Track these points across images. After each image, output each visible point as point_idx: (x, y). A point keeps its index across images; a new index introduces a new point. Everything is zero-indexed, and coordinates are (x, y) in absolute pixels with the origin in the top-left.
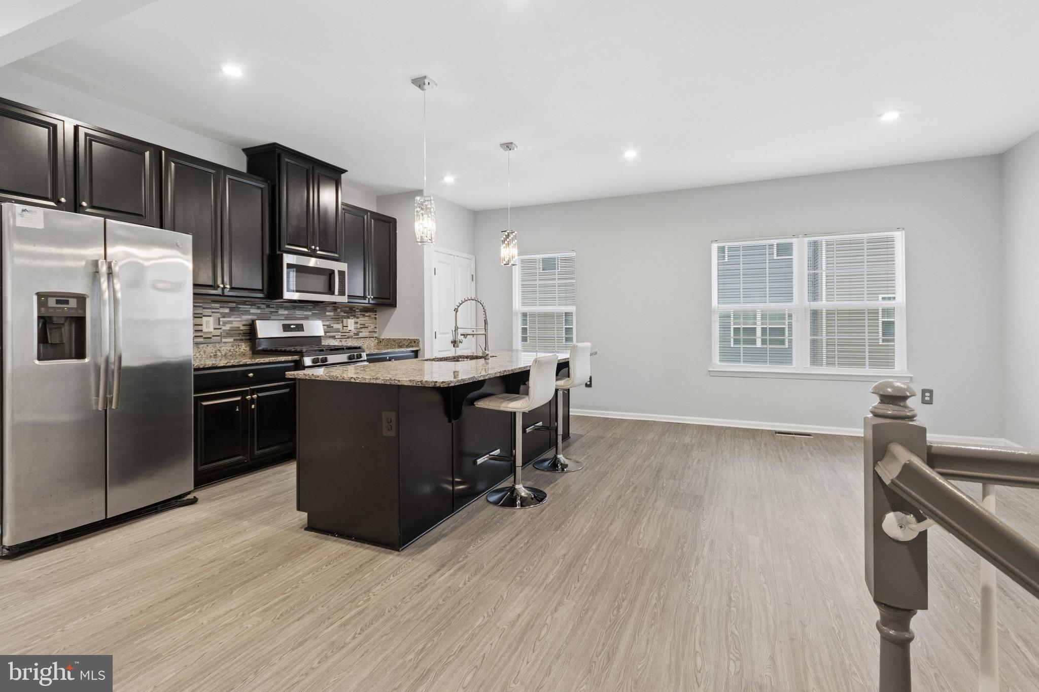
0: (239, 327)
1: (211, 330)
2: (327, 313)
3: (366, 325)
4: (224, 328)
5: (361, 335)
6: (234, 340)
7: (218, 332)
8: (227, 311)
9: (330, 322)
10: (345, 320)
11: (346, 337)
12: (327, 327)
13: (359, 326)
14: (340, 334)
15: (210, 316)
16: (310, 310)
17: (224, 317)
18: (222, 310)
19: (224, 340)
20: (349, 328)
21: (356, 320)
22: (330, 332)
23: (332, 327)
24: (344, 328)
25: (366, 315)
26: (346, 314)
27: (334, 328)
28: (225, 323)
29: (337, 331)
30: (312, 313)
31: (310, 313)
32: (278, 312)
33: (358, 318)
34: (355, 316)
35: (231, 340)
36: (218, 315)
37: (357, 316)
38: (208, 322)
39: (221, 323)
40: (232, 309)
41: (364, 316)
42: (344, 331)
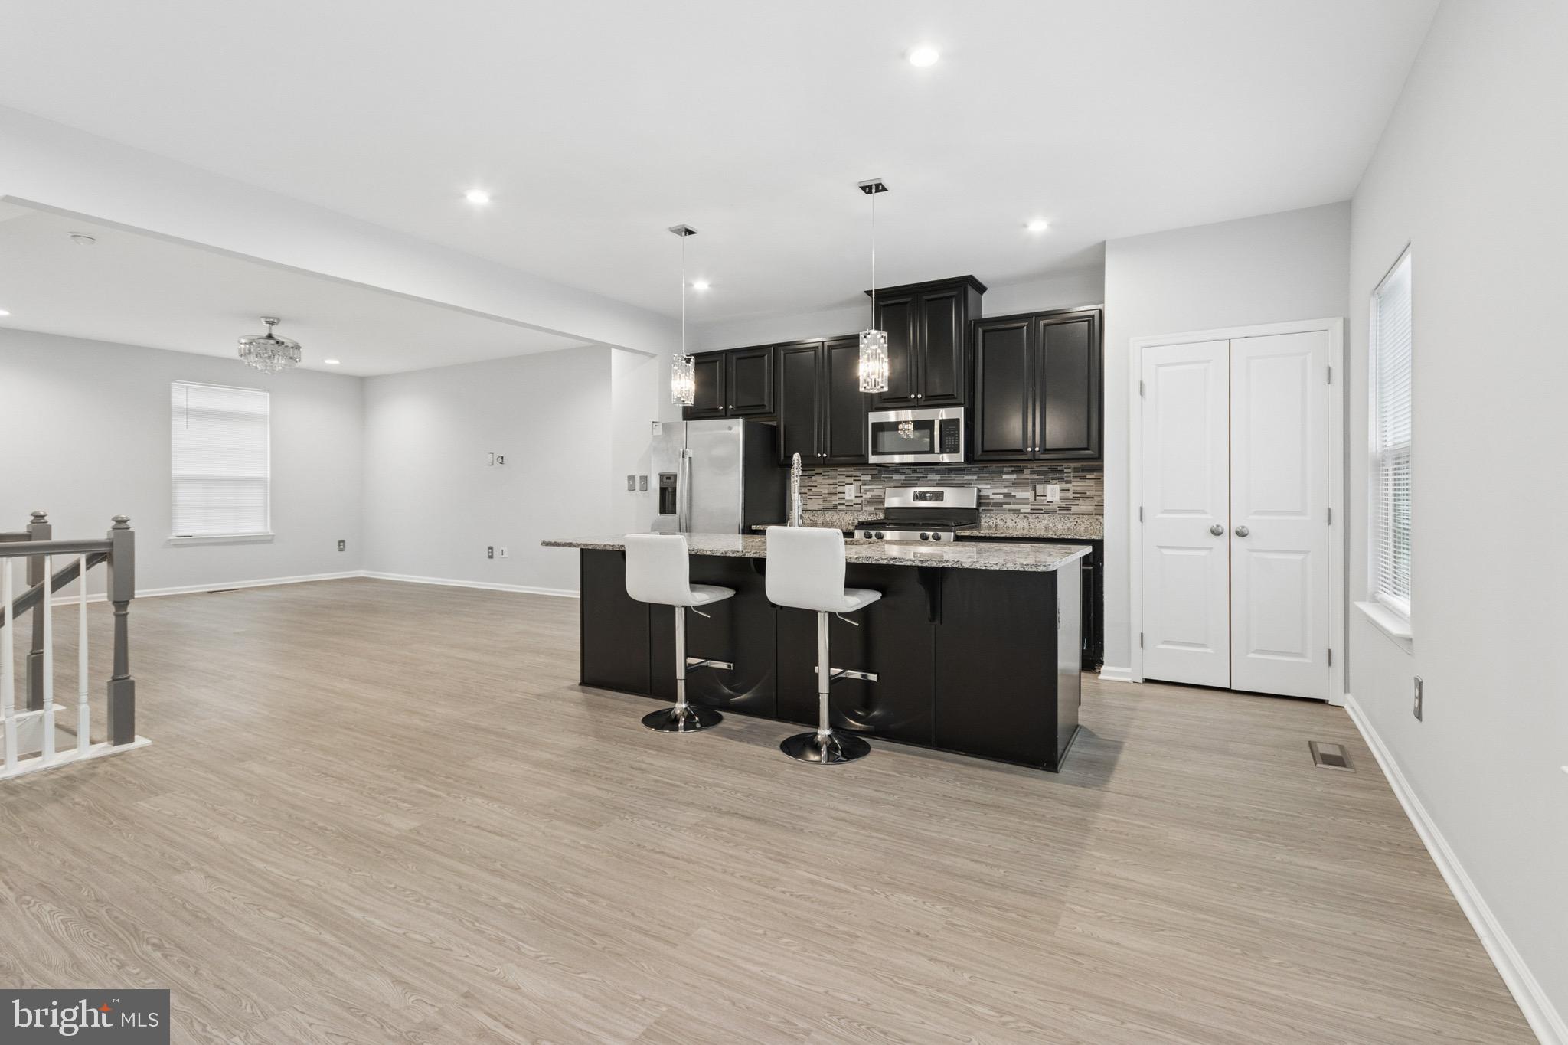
0: (880, 496)
1: (853, 498)
2: (1005, 477)
3: (1088, 493)
4: (864, 496)
5: (1074, 509)
6: (876, 509)
7: (859, 500)
8: (868, 478)
9: (1010, 489)
10: (1039, 487)
11: (1042, 512)
12: (1004, 496)
13: (1070, 495)
14: (1029, 506)
15: (852, 484)
16: (974, 473)
17: (865, 485)
18: (864, 478)
19: (865, 508)
20: (1049, 498)
21: (1065, 486)
22: (1010, 504)
23: (1015, 496)
24: (1037, 498)
25: (1088, 476)
26: (1042, 477)
27: (1017, 497)
28: (866, 491)
29: (1025, 501)
30: (978, 477)
31: (975, 477)
32: (927, 477)
33: (1069, 482)
34: (1061, 480)
35: (872, 508)
36: (860, 483)
37: (1066, 479)
38: (850, 490)
39: (862, 491)
40: (874, 477)
41: (1084, 478)
42: (1038, 502)
